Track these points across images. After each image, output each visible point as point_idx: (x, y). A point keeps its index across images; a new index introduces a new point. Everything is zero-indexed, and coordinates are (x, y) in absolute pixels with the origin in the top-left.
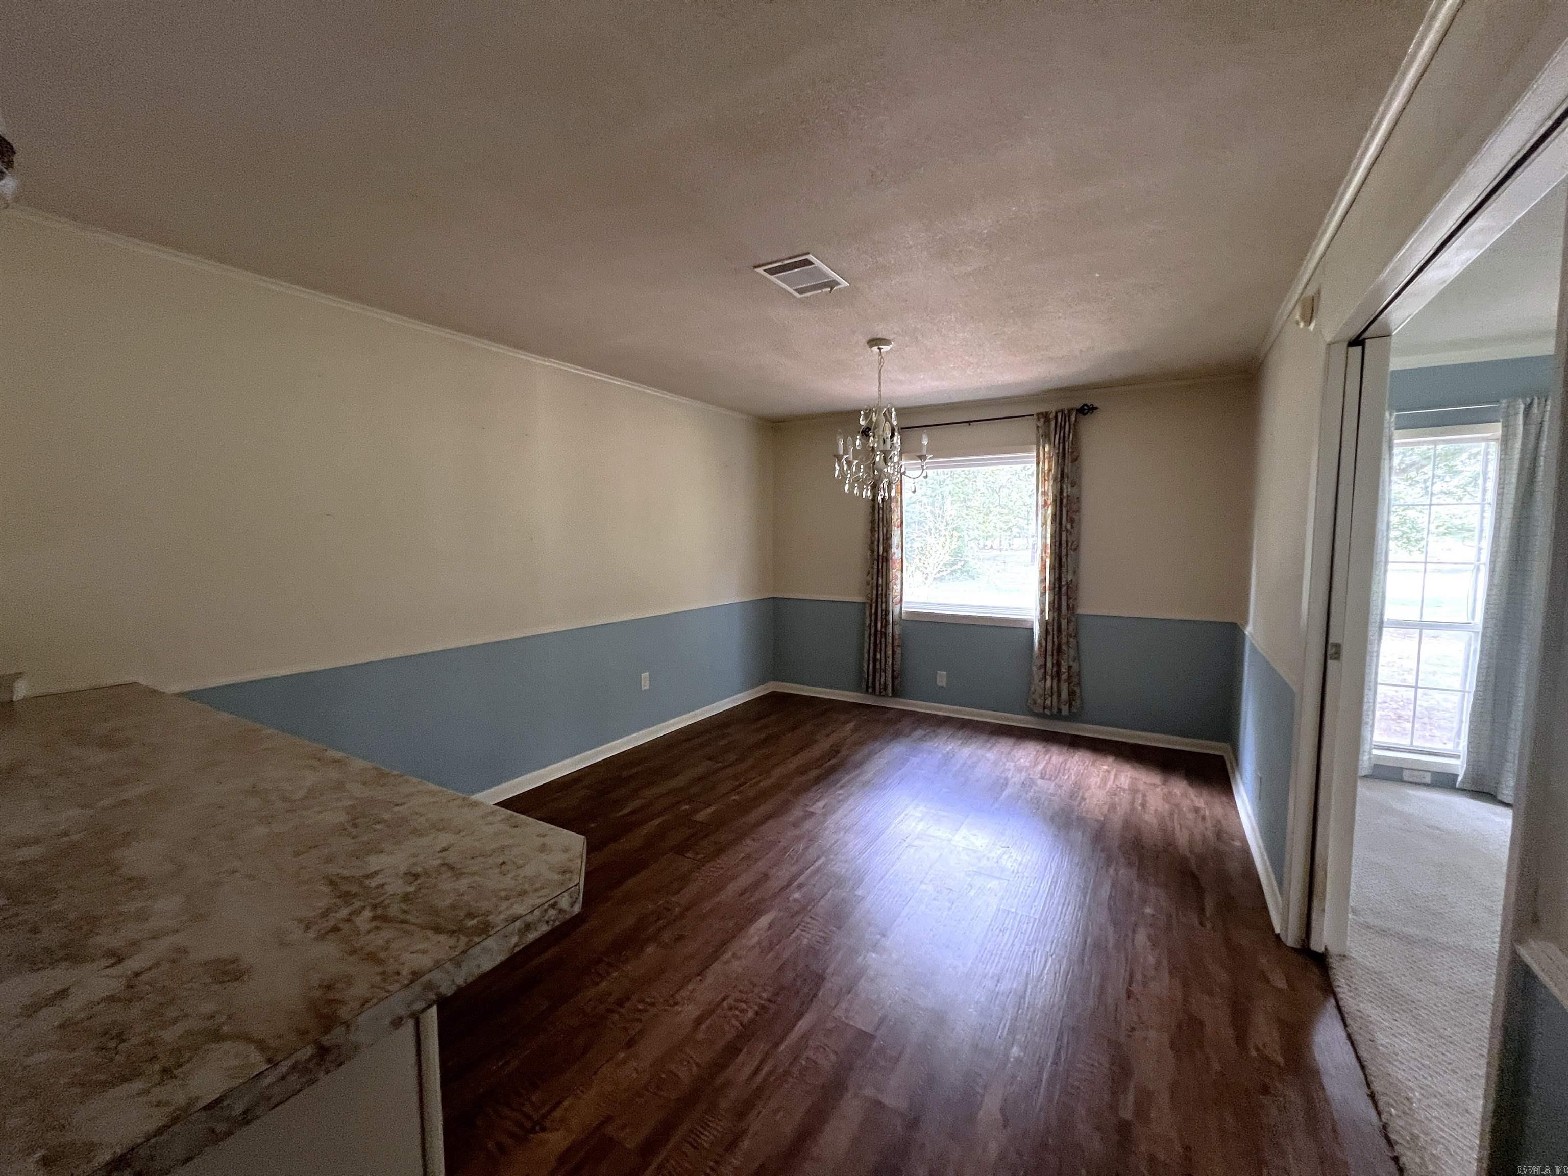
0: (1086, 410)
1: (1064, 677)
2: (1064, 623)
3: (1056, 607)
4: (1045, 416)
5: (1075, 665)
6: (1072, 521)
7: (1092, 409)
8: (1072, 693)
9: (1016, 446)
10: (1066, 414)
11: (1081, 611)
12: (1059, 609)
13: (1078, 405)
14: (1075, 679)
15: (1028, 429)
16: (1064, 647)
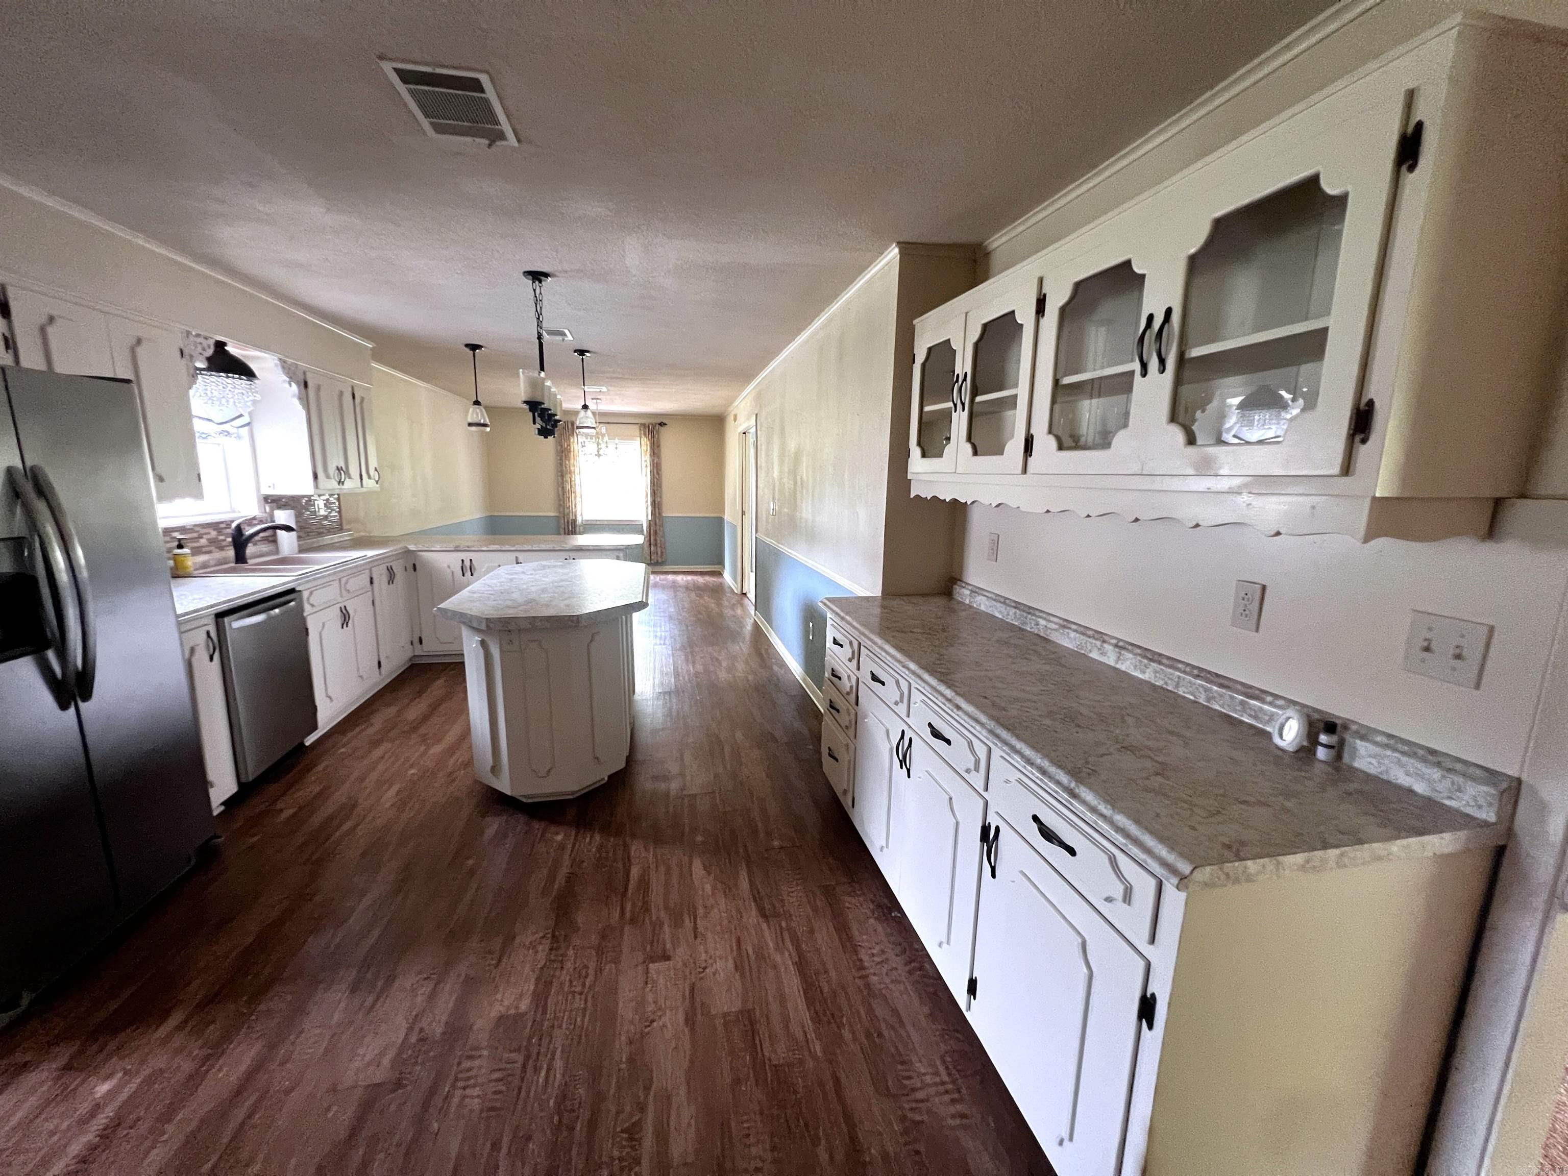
0: (662, 424)
1: (659, 545)
2: (657, 521)
3: (653, 514)
4: (644, 425)
5: (663, 540)
6: (658, 473)
7: (665, 424)
8: (662, 553)
9: (631, 438)
10: (654, 426)
11: (664, 515)
12: (655, 514)
13: (659, 422)
14: (663, 547)
15: (635, 430)
16: (658, 531)
